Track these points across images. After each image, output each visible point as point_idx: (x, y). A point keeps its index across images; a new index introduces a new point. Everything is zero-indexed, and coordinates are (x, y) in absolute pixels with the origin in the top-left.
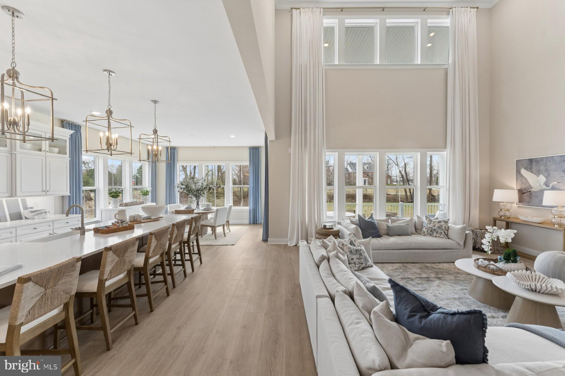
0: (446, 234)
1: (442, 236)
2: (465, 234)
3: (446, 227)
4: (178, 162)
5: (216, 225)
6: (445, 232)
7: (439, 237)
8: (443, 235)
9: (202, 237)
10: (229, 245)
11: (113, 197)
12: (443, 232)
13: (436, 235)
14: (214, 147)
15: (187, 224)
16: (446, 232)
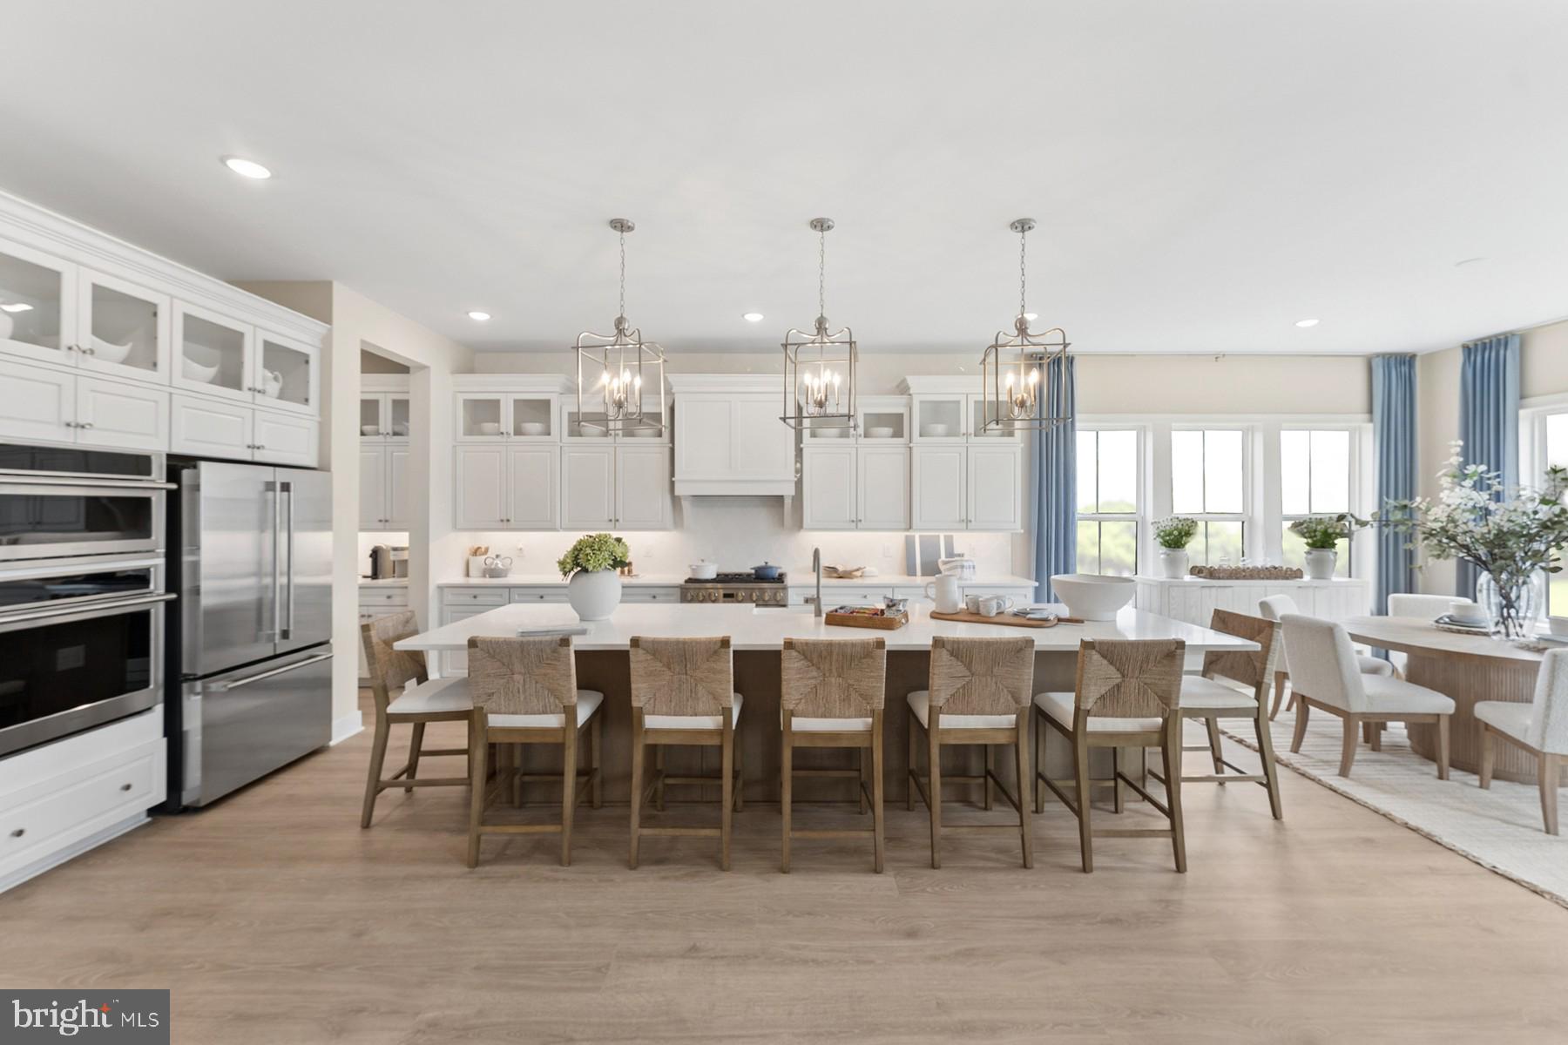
11: (1166, 544)
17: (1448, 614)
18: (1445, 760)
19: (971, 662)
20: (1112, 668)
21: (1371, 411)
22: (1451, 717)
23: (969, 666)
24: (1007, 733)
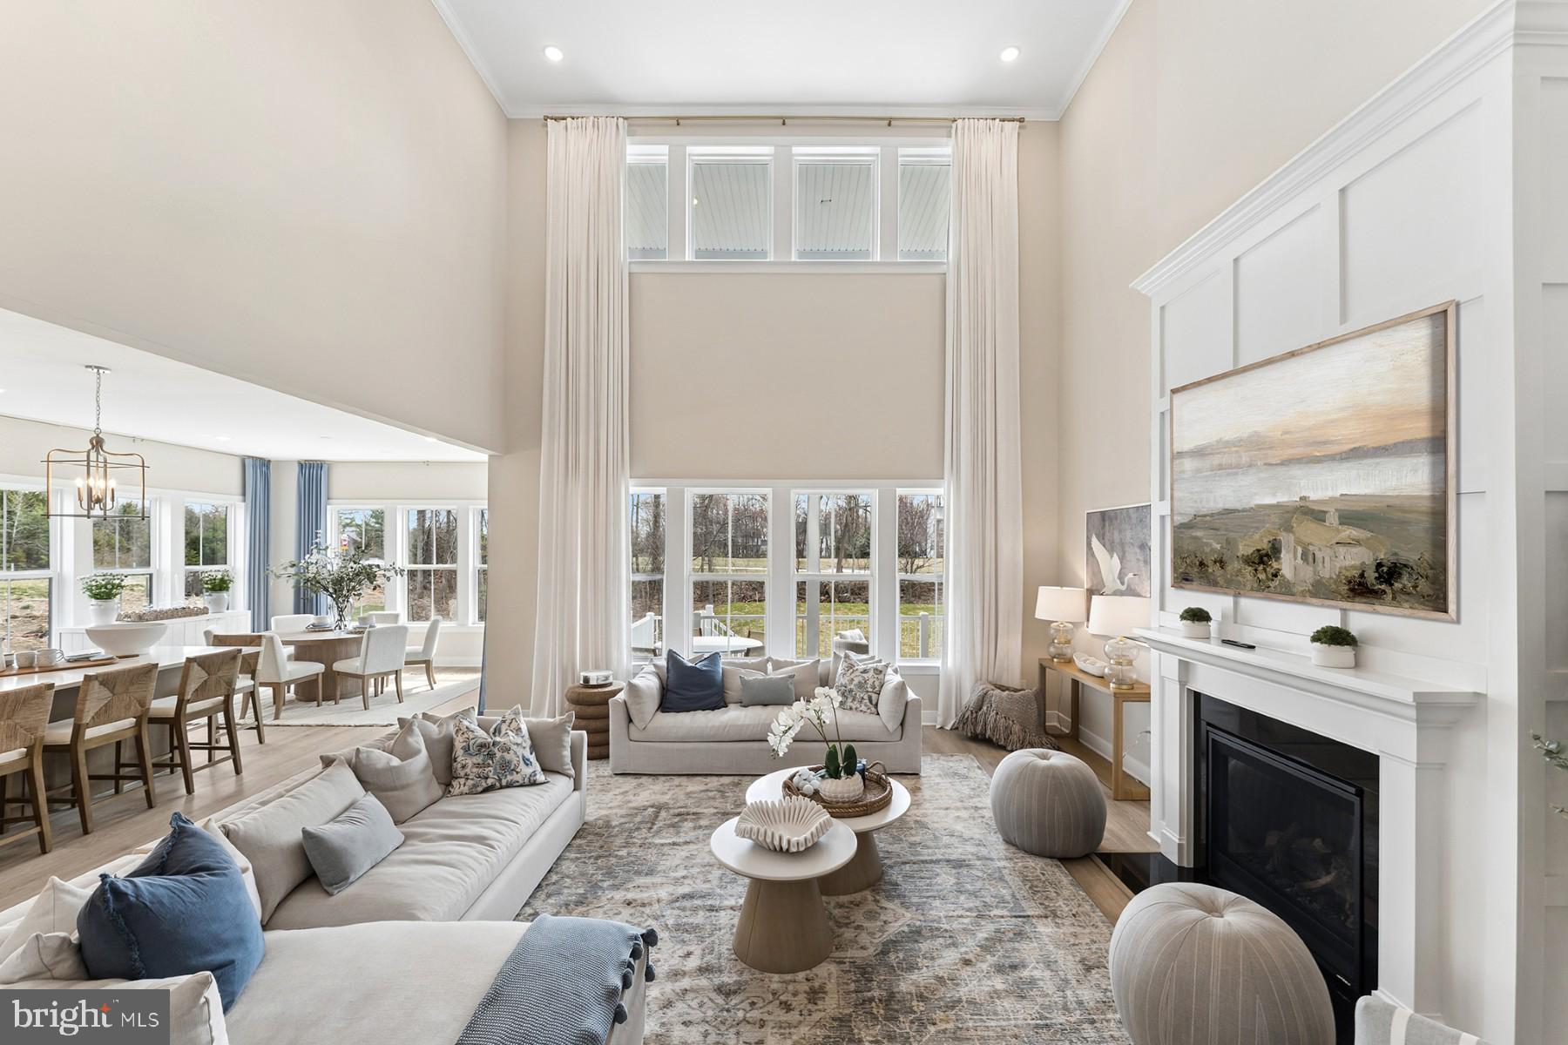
0: (874, 702)
1: (863, 708)
2: (904, 702)
3: (877, 683)
4: (330, 501)
5: (366, 674)
6: (870, 699)
7: (856, 709)
8: (866, 705)
9: (318, 706)
10: (377, 726)
11: (97, 596)
12: (866, 697)
13: (851, 704)
14: (427, 463)
15: (241, 673)
16: (874, 697)
17: (312, 622)
18: (321, 698)
19: (114, 687)
20: (203, 672)
21: (244, 494)
22: (323, 673)
23: (112, 691)
24: (133, 729)
